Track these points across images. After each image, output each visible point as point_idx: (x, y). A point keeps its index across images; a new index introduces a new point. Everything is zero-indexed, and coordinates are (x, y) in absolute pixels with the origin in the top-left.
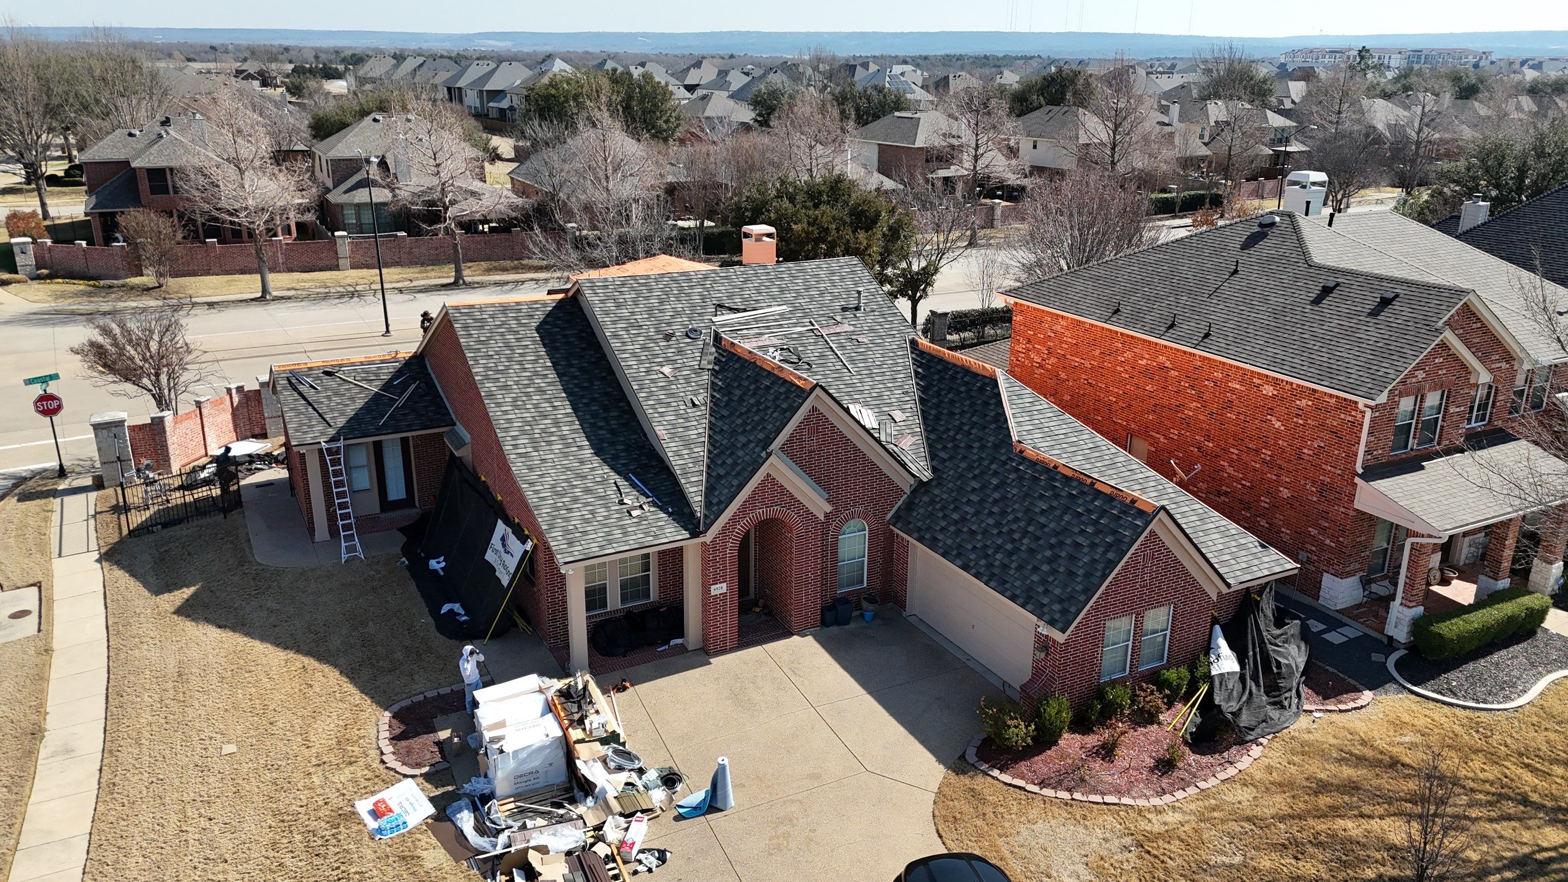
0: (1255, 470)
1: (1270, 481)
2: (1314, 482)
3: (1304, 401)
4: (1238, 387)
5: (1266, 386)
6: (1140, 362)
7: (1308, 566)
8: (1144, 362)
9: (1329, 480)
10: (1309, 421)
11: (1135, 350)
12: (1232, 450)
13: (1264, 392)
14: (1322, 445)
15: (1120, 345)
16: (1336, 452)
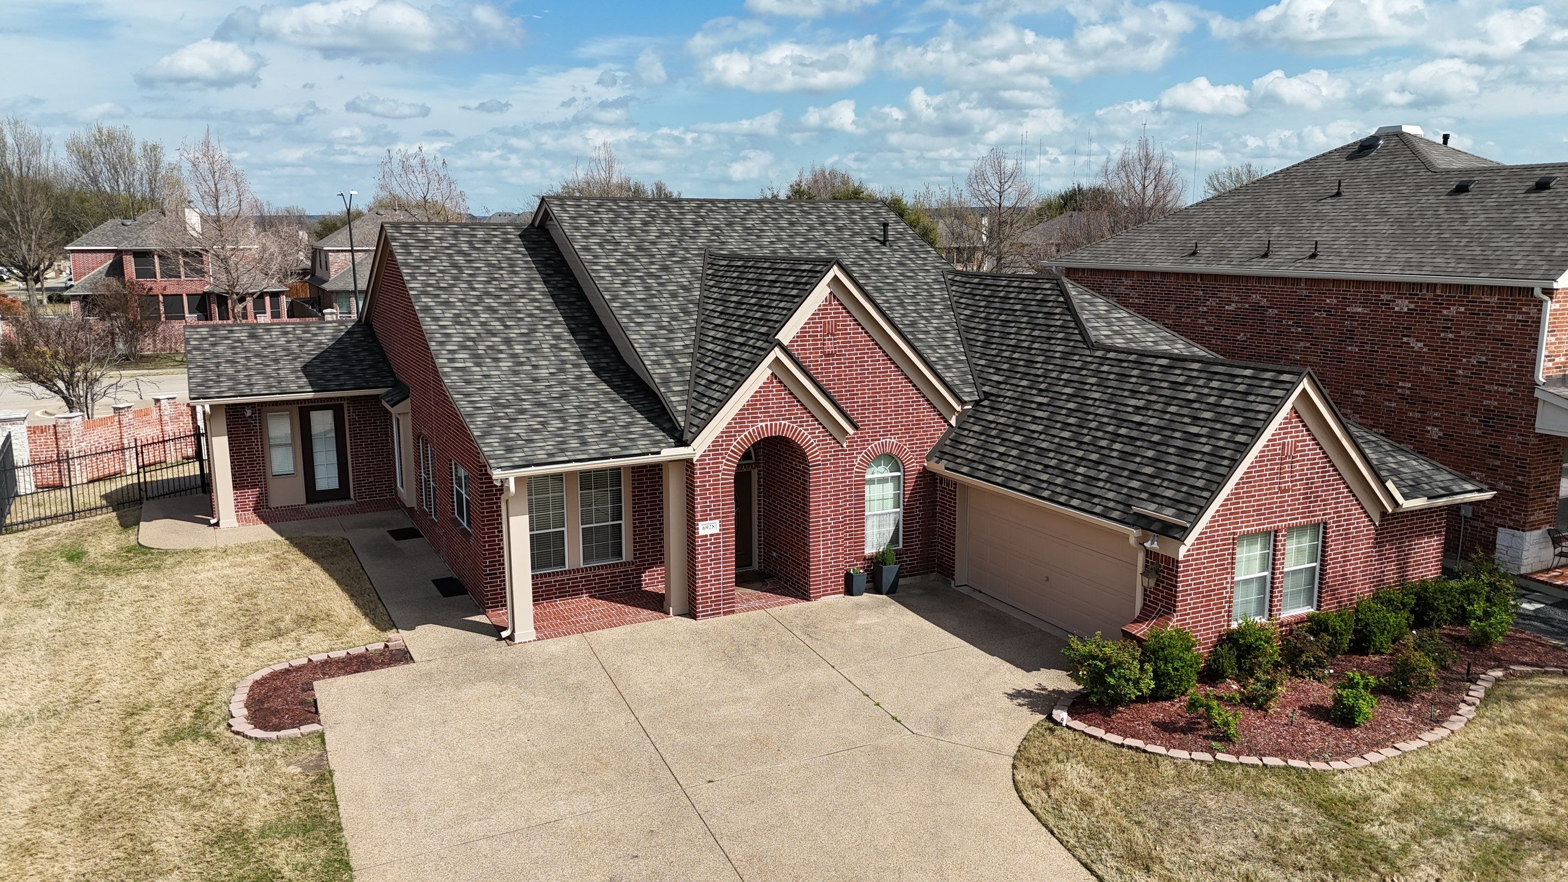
0: (1390, 411)
1: (1413, 421)
2: (1475, 412)
3: (1453, 309)
4: (1360, 310)
5: (1399, 301)
6: (1227, 307)
7: (1475, 523)
8: (1233, 306)
9: (1496, 403)
10: (1463, 333)
11: (1220, 294)
12: (1356, 392)
13: (1397, 309)
14: (1484, 359)
15: (1201, 293)
16: (1504, 365)
